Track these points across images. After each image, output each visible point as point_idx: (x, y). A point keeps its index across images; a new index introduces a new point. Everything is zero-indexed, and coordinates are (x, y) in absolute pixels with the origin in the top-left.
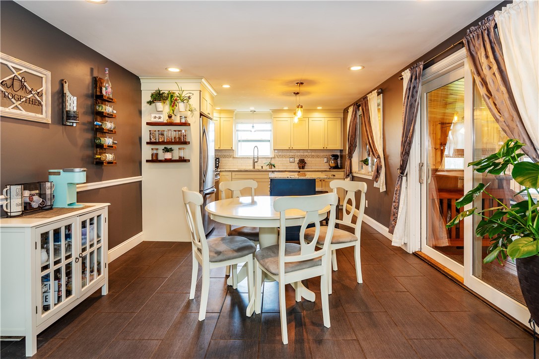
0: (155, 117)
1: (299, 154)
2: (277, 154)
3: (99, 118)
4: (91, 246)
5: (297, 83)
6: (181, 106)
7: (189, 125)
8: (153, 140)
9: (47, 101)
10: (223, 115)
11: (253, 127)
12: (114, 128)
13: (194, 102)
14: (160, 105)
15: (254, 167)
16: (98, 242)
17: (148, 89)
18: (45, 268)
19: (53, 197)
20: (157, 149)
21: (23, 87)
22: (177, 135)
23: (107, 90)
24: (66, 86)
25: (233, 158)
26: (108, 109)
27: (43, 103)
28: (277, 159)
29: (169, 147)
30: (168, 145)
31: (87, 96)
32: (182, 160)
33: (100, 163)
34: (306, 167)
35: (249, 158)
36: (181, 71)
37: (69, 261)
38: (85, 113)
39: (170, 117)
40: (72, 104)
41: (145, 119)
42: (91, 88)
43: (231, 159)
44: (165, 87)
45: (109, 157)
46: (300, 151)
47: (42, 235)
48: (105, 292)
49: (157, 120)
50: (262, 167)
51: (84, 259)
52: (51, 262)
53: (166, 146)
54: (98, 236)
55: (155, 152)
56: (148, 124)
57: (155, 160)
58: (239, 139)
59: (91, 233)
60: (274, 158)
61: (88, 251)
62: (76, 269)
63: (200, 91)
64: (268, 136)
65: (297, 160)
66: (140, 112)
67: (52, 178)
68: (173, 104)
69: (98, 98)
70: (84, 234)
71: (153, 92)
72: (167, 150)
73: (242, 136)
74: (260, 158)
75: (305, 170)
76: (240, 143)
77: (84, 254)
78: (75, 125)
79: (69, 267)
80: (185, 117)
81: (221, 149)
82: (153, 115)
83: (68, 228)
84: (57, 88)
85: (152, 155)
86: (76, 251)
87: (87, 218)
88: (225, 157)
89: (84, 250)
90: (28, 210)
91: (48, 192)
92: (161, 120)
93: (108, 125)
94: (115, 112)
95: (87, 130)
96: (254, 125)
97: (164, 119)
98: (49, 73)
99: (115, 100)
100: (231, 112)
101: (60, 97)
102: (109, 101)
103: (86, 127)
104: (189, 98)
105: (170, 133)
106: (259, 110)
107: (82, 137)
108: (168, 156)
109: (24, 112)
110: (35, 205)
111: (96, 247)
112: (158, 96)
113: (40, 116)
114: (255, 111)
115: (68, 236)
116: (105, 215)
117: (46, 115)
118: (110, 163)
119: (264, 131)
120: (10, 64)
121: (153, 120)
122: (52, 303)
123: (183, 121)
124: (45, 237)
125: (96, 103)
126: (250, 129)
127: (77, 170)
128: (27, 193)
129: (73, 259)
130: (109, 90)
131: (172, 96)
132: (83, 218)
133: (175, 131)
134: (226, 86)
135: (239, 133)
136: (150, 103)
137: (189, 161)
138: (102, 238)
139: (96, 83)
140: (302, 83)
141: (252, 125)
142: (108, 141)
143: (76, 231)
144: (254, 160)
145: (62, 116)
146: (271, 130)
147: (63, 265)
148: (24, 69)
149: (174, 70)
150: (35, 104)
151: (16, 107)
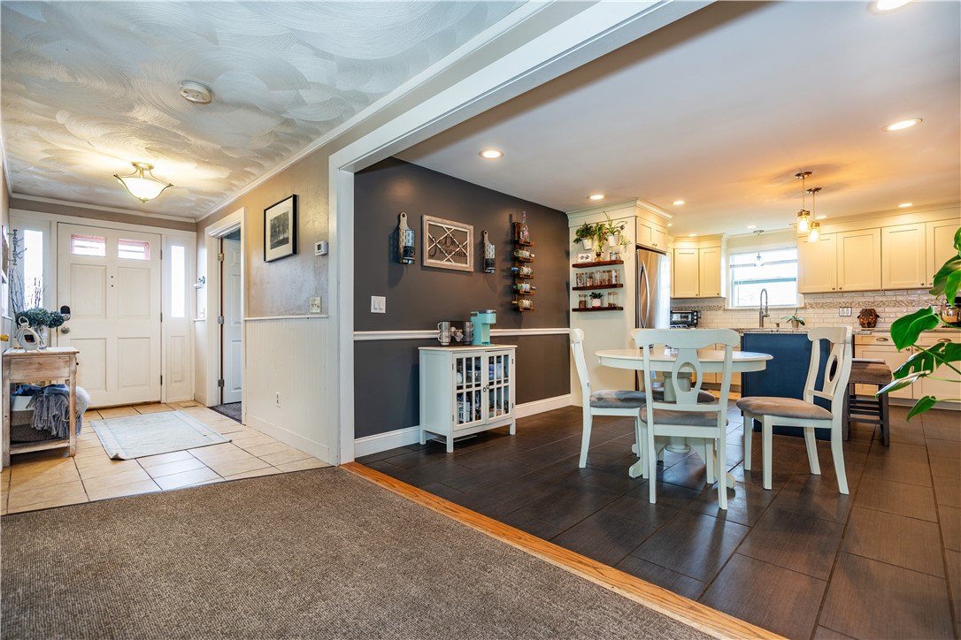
0: (582, 258)
1: (861, 300)
2: (812, 301)
3: (517, 264)
4: (499, 382)
5: (799, 175)
6: (611, 240)
7: (622, 262)
8: (580, 285)
9: (470, 252)
10: (704, 244)
11: (759, 257)
12: (532, 273)
13: (628, 233)
14: (587, 243)
15: (762, 324)
16: (506, 381)
17: (575, 224)
18: (460, 388)
19: (472, 335)
20: (585, 296)
21: (453, 242)
22: (606, 276)
23: (525, 234)
24: (486, 236)
25: (725, 310)
26: (525, 254)
27: (468, 254)
28: (811, 310)
29: (597, 291)
30: (597, 289)
31: (506, 243)
32: (612, 308)
33: (516, 309)
34: (878, 325)
35: (753, 310)
36: (606, 196)
37: (478, 388)
38: (504, 260)
39: (598, 255)
40: (491, 252)
41: (572, 261)
42: (509, 235)
43: (720, 312)
44: (593, 220)
45: (526, 303)
46: (865, 294)
47: (457, 359)
48: (513, 431)
49: (584, 261)
50: (778, 325)
51: (491, 391)
52: (465, 384)
53: (594, 291)
54: (506, 375)
55: (583, 299)
56: (574, 266)
57: (583, 308)
58: (736, 279)
59: (499, 370)
60: (805, 308)
61: (495, 386)
62: (485, 397)
63: (636, 217)
64: (792, 271)
65: (857, 312)
66: (568, 254)
67: (473, 318)
68: (602, 238)
69: (516, 244)
70: (491, 369)
71: (579, 228)
72: (595, 296)
73: (741, 274)
74: (771, 309)
75: (876, 329)
76: (737, 286)
77: (491, 387)
78: (493, 271)
79: (478, 392)
80: (616, 254)
81: (701, 296)
82: (580, 256)
83: (478, 359)
84: (479, 239)
85: (580, 303)
86: (485, 381)
87: (494, 354)
88: (710, 308)
89: (491, 384)
90: (453, 342)
91: (468, 330)
92: (589, 260)
93: (526, 270)
94: (533, 255)
95: (506, 277)
96: (761, 254)
97: (592, 258)
98: (472, 227)
99: (532, 243)
100: (718, 237)
101: (480, 247)
102: (526, 245)
103: (505, 274)
104: (622, 228)
105: (599, 275)
106: (769, 227)
107: (501, 283)
108: (596, 303)
109: (454, 263)
110: (458, 340)
111: (502, 385)
112: (586, 232)
113: (464, 265)
114: (761, 231)
115: (478, 368)
116: (512, 356)
117: (469, 265)
118: (526, 309)
119: (782, 262)
120: (444, 226)
121: (580, 261)
122: (464, 420)
123: (614, 258)
124: (459, 362)
125: (514, 249)
126: (753, 262)
127: (489, 311)
128: (453, 329)
129: (481, 388)
130: (526, 233)
131: (600, 229)
132: (491, 354)
133: (604, 272)
134: (679, 203)
135: (736, 269)
136: (577, 241)
137: (622, 309)
138: (509, 378)
139: (515, 228)
140: (808, 173)
141: (756, 255)
142: (525, 286)
143: (485, 365)
144: (761, 313)
145: (483, 264)
146: (796, 261)
147: (474, 389)
148: (454, 228)
149: (597, 197)
150: (461, 256)
151: (448, 260)
